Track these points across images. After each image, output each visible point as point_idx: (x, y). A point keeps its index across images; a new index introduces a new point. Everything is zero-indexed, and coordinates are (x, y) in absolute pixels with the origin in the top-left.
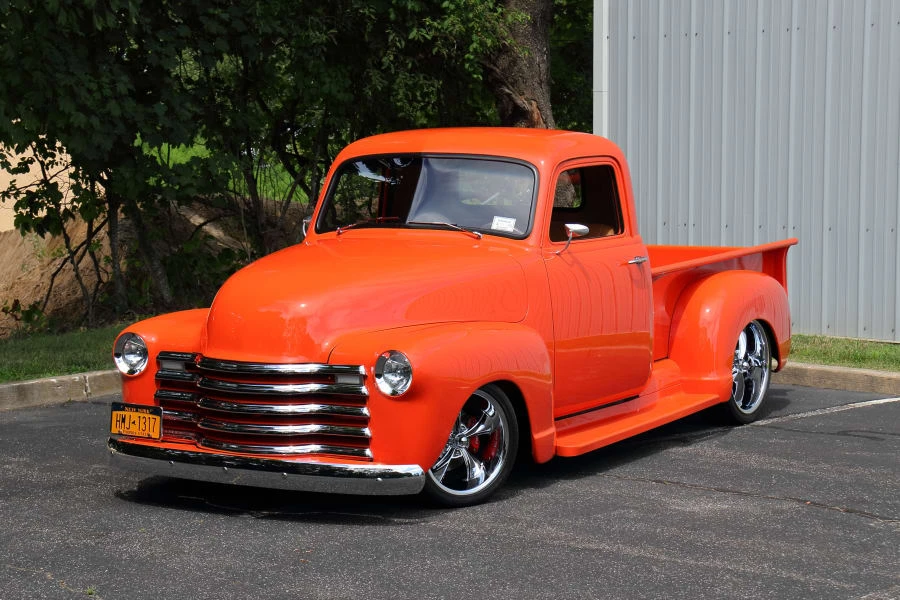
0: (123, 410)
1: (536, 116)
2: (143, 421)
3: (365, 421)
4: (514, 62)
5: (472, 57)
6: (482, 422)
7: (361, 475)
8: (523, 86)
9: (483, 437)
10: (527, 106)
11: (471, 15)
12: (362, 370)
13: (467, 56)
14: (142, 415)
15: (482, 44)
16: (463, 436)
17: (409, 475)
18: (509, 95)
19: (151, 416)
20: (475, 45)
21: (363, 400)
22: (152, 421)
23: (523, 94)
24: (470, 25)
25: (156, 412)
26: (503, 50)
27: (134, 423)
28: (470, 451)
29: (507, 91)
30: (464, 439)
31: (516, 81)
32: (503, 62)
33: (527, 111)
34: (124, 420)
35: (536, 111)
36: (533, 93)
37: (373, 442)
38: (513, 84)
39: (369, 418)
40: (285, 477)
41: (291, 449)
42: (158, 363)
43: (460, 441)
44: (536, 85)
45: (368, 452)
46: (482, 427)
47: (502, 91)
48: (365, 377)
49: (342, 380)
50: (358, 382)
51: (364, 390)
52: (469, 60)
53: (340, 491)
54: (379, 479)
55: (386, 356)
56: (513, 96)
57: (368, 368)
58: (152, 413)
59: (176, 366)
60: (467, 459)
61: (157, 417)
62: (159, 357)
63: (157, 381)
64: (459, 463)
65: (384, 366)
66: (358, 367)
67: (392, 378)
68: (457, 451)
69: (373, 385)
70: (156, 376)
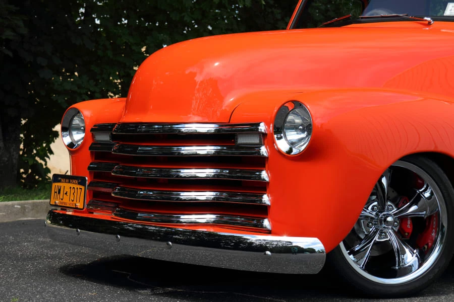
0: (60, 181)
2: (72, 191)
3: (263, 187)
6: (415, 202)
7: (262, 248)
9: (416, 220)
12: (262, 127)
14: (72, 185)
16: (389, 215)
17: (312, 251)
19: (79, 186)
21: (262, 162)
22: (79, 190)
25: (83, 181)
27: (66, 194)
28: (400, 234)
30: (389, 219)
34: (59, 191)
37: (271, 212)
39: (268, 183)
40: (170, 247)
41: (193, 218)
42: (93, 136)
43: (385, 220)
45: (266, 223)
46: (414, 208)
48: (264, 135)
49: (242, 140)
50: (257, 141)
51: (264, 150)
53: (234, 267)
54: (268, 253)
55: (290, 106)
57: (267, 124)
58: (79, 184)
59: (104, 138)
60: (395, 243)
61: (83, 187)
62: (92, 130)
63: (92, 153)
64: (385, 247)
65: (285, 121)
66: (258, 125)
67: (293, 136)
68: (382, 232)
69: (271, 145)
70: (90, 148)
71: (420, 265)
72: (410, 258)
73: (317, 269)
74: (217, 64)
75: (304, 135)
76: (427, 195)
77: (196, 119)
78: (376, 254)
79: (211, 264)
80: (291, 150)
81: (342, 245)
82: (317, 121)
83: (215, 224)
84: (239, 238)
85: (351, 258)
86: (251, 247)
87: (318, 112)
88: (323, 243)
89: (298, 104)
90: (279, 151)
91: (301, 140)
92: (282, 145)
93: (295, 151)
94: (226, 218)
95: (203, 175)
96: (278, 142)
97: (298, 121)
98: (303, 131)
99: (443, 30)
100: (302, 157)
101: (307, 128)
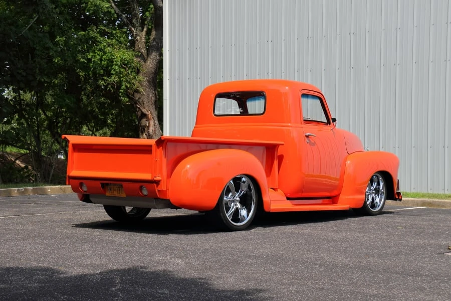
1: (150, 116)
4: (142, 96)
5: (122, 91)
8: (145, 105)
10: (146, 113)
11: (122, 75)
13: (120, 91)
15: (126, 86)
18: (139, 108)
20: (123, 87)
23: (145, 108)
24: (122, 79)
26: (137, 91)
29: (139, 106)
32: (138, 96)
33: (146, 115)
35: (150, 115)
36: (149, 108)
38: (141, 105)
44: (150, 105)
47: (137, 107)
52: (121, 92)
56: (141, 108)
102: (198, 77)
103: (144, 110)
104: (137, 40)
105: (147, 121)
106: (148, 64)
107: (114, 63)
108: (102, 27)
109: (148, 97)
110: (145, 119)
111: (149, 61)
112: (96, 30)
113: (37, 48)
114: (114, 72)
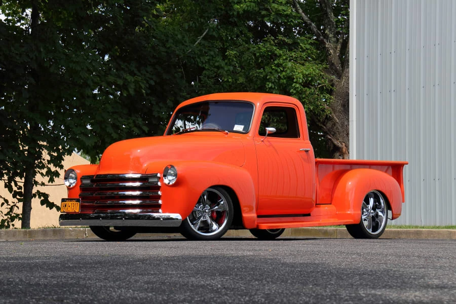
0: (66, 201)
1: (344, 150)
2: (73, 205)
3: (159, 197)
4: (334, 124)
6: (217, 205)
7: (158, 219)
8: (339, 136)
9: (218, 212)
10: (340, 145)
12: (159, 175)
14: (72, 203)
18: (330, 139)
19: (76, 203)
21: (158, 188)
22: (76, 205)
23: (339, 139)
25: (78, 200)
26: (329, 119)
27: (69, 206)
28: (211, 217)
29: (329, 137)
30: (207, 211)
31: (335, 133)
32: (329, 125)
33: (340, 148)
34: (66, 206)
36: (343, 139)
37: (162, 207)
38: (333, 135)
42: (81, 181)
43: (205, 212)
44: (345, 135)
45: (160, 210)
46: (217, 207)
48: (160, 178)
49: (150, 180)
50: (156, 180)
51: (159, 184)
54: (161, 219)
55: (169, 167)
56: (333, 140)
57: (161, 174)
58: (76, 201)
59: (88, 182)
60: (209, 221)
61: (78, 203)
62: (81, 178)
63: (80, 189)
64: (205, 222)
65: (167, 172)
66: (157, 174)
67: (170, 178)
68: (204, 216)
69: (162, 181)
70: (80, 186)
71: (219, 228)
72: (215, 226)
73: (179, 225)
74: (139, 151)
75: (174, 178)
76: (222, 203)
77: (132, 172)
78: (202, 226)
79: (139, 225)
80: (169, 183)
81: (188, 218)
82: (179, 172)
83: (140, 212)
84: (149, 215)
85: (192, 226)
86: (154, 218)
87: (179, 169)
88: (182, 216)
89: (172, 166)
90: (165, 184)
91: (173, 179)
92: (166, 181)
93: (171, 184)
94: (145, 210)
95: (136, 194)
96: (164, 180)
97: (172, 172)
98: (174, 176)
99: (234, 137)
100: (174, 185)
101: (176, 175)
102: (393, 90)
103: (336, 142)
104: (330, 54)
105: (340, 155)
106: (343, 83)
107: (295, 80)
108: (280, 37)
109: (342, 125)
110: (338, 154)
111: (344, 80)
112: (274, 41)
113: (207, 68)
114: (294, 92)
